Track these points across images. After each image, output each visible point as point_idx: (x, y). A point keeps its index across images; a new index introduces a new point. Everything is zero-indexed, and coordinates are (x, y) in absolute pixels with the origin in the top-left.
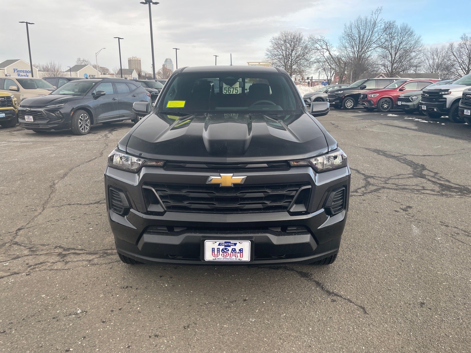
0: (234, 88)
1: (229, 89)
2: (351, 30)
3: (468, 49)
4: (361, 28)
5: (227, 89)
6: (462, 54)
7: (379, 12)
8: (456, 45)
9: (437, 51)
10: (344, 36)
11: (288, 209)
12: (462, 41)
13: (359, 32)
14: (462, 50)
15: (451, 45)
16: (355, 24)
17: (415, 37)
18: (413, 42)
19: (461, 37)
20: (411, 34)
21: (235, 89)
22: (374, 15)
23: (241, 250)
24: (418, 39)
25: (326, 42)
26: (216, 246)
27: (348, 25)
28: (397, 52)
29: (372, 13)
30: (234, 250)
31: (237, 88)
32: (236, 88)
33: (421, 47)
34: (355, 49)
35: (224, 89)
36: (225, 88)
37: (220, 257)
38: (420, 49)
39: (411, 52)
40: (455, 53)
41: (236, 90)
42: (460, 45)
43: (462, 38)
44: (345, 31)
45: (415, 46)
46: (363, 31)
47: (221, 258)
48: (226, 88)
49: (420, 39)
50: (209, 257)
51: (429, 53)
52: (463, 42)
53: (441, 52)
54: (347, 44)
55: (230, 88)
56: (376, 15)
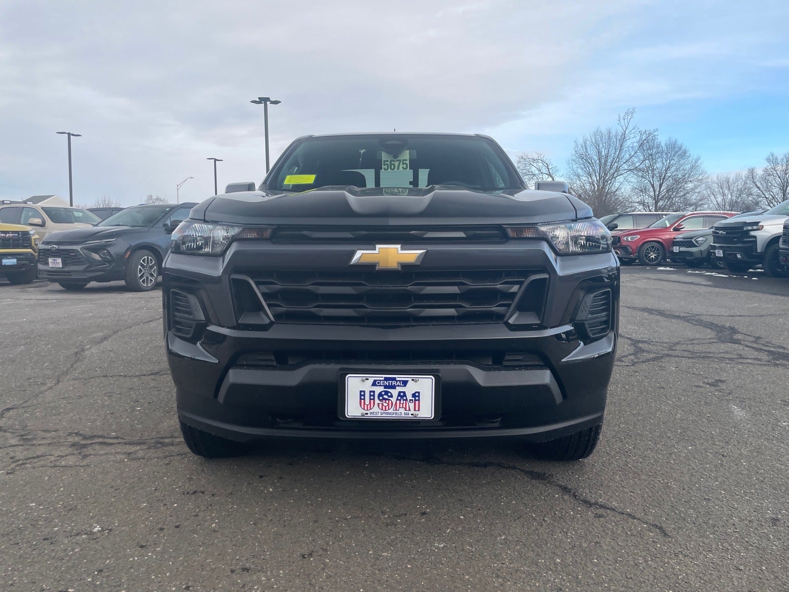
0: (400, 161)
1: (392, 163)
2: (586, 149)
3: (779, 177)
4: (601, 145)
5: (389, 163)
6: (770, 184)
7: (629, 117)
8: (759, 172)
9: (728, 182)
10: (574, 158)
11: (505, 319)
12: (768, 164)
13: (599, 153)
14: (770, 178)
15: (752, 171)
16: (591, 139)
17: (690, 159)
18: (688, 167)
19: (767, 159)
20: (684, 155)
21: (403, 162)
22: (622, 121)
23: (416, 396)
24: (696, 162)
25: (547, 164)
26: (367, 386)
27: (580, 141)
28: (662, 183)
29: (619, 117)
30: (402, 395)
31: (407, 160)
32: (403, 160)
33: (701, 174)
34: (594, 178)
35: (384, 163)
36: (385, 161)
37: (376, 409)
38: (700, 177)
39: (686, 183)
40: (759, 185)
41: (403, 164)
42: (766, 170)
43: (768, 160)
44: (576, 151)
45: (692, 174)
46: (606, 150)
47: (377, 412)
48: (388, 161)
49: (699, 163)
50: (353, 409)
51: (716, 185)
52: (770, 167)
53: (735, 183)
54: (580, 170)
55: (394, 161)
56: (626, 120)
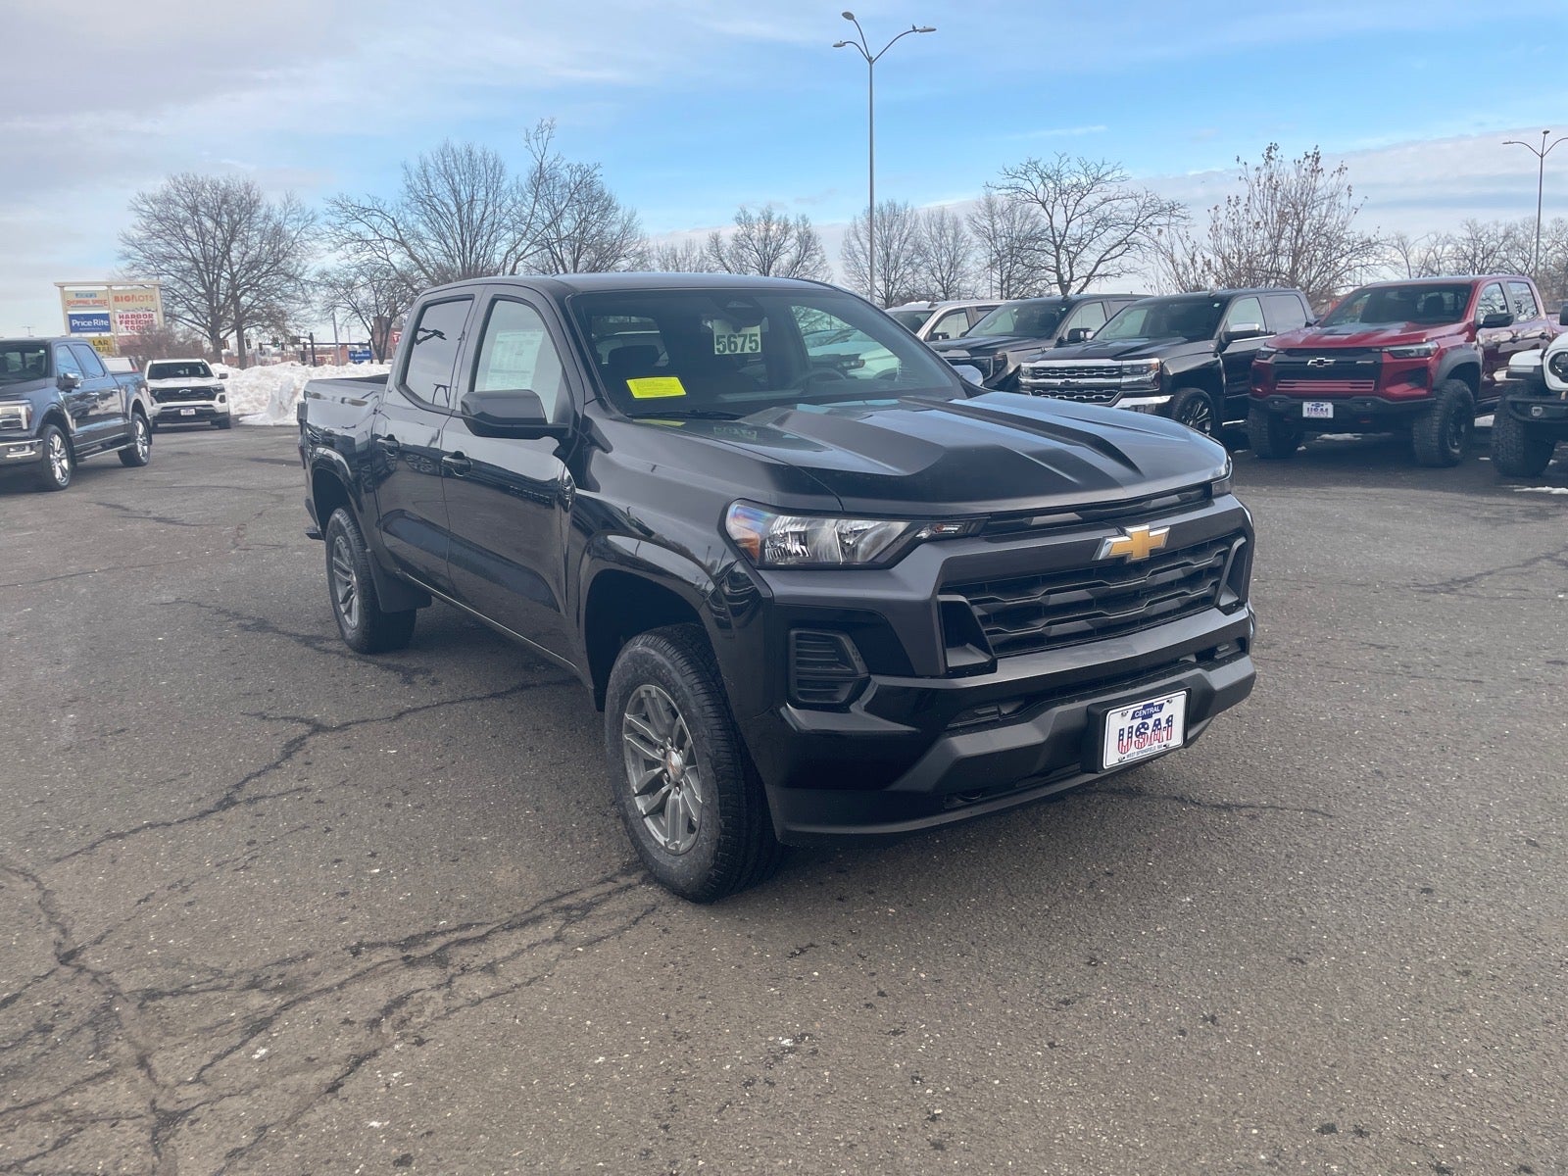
0: (745, 336)
1: (732, 339)
2: (428, 182)
3: (757, 251)
4: (457, 178)
5: (726, 340)
6: (744, 263)
7: (546, 134)
8: (727, 241)
9: (675, 256)
10: (408, 200)
11: (1215, 603)
12: (739, 228)
13: (455, 192)
14: (745, 253)
15: (716, 240)
16: (437, 164)
17: (620, 213)
18: (616, 228)
19: (737, 218)
20: (607, 207)
21: (750, 338)
22: (533, 141)
23: (1169, 721)
24: (630, 220)
25: (393, 219)
26: (1126, 722)
27: (415, 165)
28: (578, 257)
29: (527, 134)
30: (1157, 724)
31: (756, 335)
32: (751, 335)
33: (640, 241)
34: (450, 242)
35: (718, 340)
36: (718, 337)
38: (639, 249)
39: (617, 257)
40: (729, 264)
41: (750, 342)
42: (736, 239)
43: (738, 220)
44: (408, 186)
45: (625, 242)
46: (467, 188)
47: (1133, 752)
48: (724, 337)
49: (635, 221)
50: (1111, 755)
51: (656, 262)
52: (742, 232)
53: (685, 259)
54: (421, 228)
55: (735, 337)
56: (540, 141)
